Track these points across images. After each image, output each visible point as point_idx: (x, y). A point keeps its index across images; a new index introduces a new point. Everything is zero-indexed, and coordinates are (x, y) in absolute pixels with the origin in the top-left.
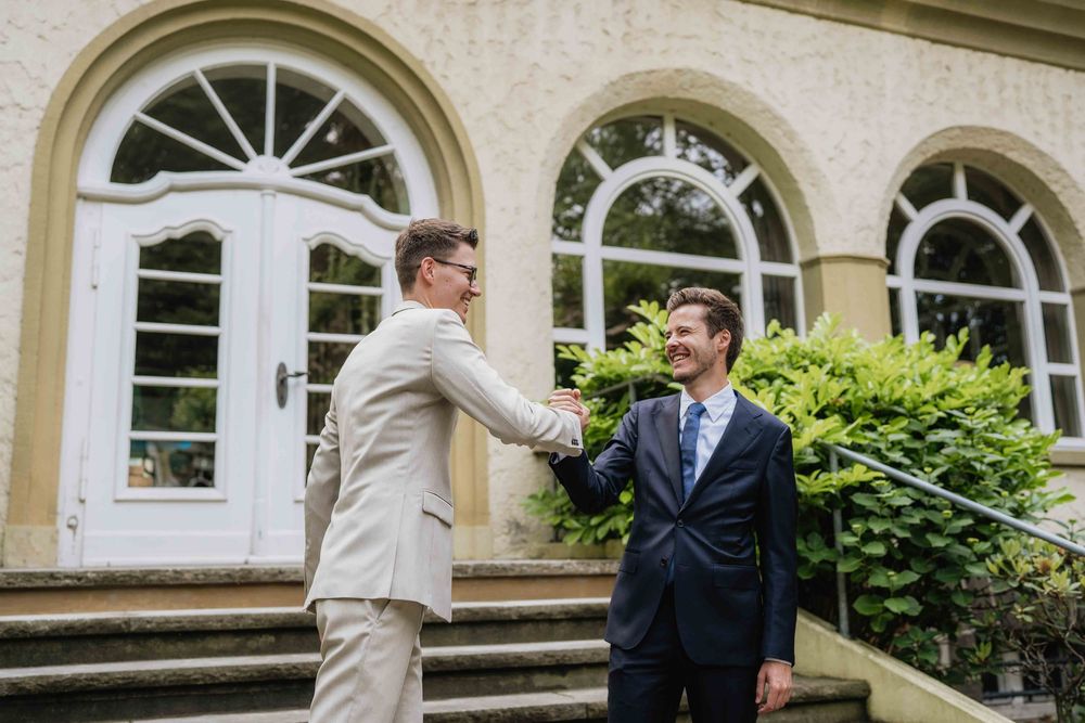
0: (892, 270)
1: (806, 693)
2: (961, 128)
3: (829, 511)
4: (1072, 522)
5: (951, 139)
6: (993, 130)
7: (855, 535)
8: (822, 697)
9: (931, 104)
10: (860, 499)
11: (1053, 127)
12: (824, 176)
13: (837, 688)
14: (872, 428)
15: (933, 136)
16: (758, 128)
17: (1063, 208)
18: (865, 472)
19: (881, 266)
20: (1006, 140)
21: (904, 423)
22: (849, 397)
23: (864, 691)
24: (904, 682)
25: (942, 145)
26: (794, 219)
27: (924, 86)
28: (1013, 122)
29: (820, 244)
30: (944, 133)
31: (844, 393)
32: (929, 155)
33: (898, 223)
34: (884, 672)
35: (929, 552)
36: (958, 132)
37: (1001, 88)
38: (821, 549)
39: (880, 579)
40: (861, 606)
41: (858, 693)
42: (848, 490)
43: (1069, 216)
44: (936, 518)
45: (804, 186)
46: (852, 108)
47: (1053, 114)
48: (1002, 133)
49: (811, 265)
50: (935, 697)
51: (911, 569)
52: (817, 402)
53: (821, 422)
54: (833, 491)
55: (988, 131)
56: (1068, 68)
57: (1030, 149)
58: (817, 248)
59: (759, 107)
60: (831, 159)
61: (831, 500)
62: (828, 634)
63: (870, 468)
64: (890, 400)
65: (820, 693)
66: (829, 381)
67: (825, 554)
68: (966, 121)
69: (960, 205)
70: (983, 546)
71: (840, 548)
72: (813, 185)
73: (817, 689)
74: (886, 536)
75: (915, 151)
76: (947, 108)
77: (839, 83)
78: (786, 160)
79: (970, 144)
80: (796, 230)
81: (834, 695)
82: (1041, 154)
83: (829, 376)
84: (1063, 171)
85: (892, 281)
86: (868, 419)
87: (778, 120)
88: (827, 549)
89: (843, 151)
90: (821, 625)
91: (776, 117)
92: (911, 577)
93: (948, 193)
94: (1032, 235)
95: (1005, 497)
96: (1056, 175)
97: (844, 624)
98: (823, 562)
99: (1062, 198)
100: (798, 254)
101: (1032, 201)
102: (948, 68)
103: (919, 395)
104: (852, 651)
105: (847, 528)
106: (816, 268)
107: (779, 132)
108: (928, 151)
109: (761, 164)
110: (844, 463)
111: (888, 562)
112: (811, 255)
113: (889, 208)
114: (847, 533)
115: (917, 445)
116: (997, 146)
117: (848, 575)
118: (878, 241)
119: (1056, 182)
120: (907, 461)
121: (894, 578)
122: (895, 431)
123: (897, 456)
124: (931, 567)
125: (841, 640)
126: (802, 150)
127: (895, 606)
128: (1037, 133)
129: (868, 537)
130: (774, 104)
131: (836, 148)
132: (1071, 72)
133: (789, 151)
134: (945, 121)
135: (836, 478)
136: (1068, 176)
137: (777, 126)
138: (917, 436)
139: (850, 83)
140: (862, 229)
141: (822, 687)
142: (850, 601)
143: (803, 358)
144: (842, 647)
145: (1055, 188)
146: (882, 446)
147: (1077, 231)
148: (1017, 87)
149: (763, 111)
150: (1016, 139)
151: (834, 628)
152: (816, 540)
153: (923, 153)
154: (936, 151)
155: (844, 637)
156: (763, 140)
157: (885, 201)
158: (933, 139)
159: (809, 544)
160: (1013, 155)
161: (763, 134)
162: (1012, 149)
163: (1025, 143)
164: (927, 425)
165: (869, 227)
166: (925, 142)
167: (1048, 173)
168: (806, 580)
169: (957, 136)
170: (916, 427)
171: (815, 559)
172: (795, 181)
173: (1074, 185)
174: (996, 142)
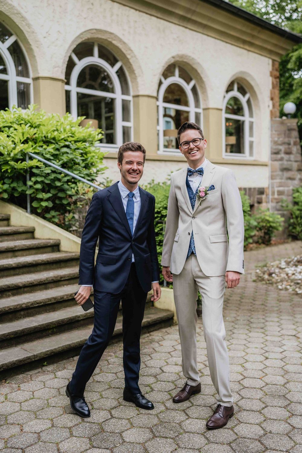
0: (68, 83)
1: (14, 231)
2: (96, 29)
3: (25, 174)
4: (108, 178)
5: (92, 33)
6: (108, 32)
7: (32, 182)
8: (19, 232)
9: (85, 18)
10: (35, 171)
11: (129, 32)
12: (42, 44)
13: (24, 229)
14: (42, 146)
15: (85, 32)
16: (15, 20)
17: (131, 65)
18: (37, 162)
19: (62, 82)
20: (112, 36)
21: (53, 146)
22: (37, 135)
23: (33, 229)
24: (45, 226)
25: (89, 36)
26: (30, 60)
27: (83, 11)
28: (115, 29)
29: (40, 72)
30: (90, 31)
31: (35, 134)
32: (84, 39)
33: (71, 65)
34: (39, 223)
35: (56, 187)
36: (94, 31)
37: (112, 15)
38: (22, 186)
39: (40, 196)
40: (35, 204)
41: (32, 230)
42: (31, 168)
43: (133, 68)
44: (59, 176)
45: (33, 47)
46: (54, 17)
47: (130, 27)
48: (111, 33)
49: (36, 79)
50: (53, 230)
51: (50, 193)
52: (23, 138)
53: (23, 145)
54: (25, 168)
55: (106, 32)
56: (136, 10)
57: (120, 40)
58: (39, 73)
59: (15, 12)
60: (45, 37)
61: (26, 171)
62: (24, 213)
63: (39, 161)
64: (50, 138)
65: (19, 231)
66: (30, 129)
67: (24, 188)
68: (98, 27)
69: (95, 59)
70: (73, 185)
71: (28, 187)
72: (37, 47)
73: (18, 229)
74: (42, 182)
75: (78, 37)
76: (91, 21)
77: (49, 5)
78: (27, 36)
79: (100, 36)
80: (31, 65)
81: (23, 231)
82: (124, 43)
83: (30, 128)
84: (132, 51)
85: (67, 87)
86: (41, 144)
87: (23, 18)
88: (24, 186)
89: (49, 34)
90: (22, 210)
91: (22, 17)
92: (49, 195)
93: (91, 54)
94: (121, 73)
95: (84, 170)
96: (129, 52)
97: (29, 209)
98: (23, 190)
99: (131, 61)
100: (32, 75)
101: (122, 60)
102: (92, 4)
103: (60, 136)
104: (30, 218)
105: (30, 180)
106: (38, 81)
107: (24, 23)
108: (83, 37)
109: (17, 36)
110: (31, 158)
111: (43, 190)
112: (37, 76)
113: (67, 59)
114: (30, 181)
115: (57, 152)
116: (109, 38)
117: (30, 195)
118: (62, 72)
119: (129, 54)
120: (52, 158)
121: (44, 195)
122: (51, 148)
123: (48, 156)
124: (56, 192)
125: (28, 215)
126: (33, 32)
127: (44, 204)
128: (123, 35)
129: (36, 183)
130: (22, 11)
131: (47, 33)
132: (138, 12)
133: (27, 31)
134: (90, 26)
135: (28, 163)
136: (133, 53)
137: (23, 21)
138: (58, 150)
139: (53, 6)
140: (56, 67)
141: (19, 229)
142: (31, 202)
143: (22, 120)
144: (27, 217)
145: (129, 57)
146: (44, 152)
147: (135, 74)
148: (117, 15)
149: (17, 14)
150: (116, 36)
151: (26, 211)
152: (21, 183)
153: (82, 38)
154: (86, 38)
155: (28, 214)
156: (18, 26)
157: (65, 56)
158: (85, 33)
159: (18, 185)
160: (114, 42)
161: (17, 23)
162: (114, 40)
163: (119, 38)
164: (61, 146)
165: (58, 67)
166: (82, 34)
167: (127, 51)
168: (17, 197)
169: (95, 33)
170: (57, 146)
171: (20, 190)
172: (30, 45)
173: (135, 56)
174: (109, 36)
